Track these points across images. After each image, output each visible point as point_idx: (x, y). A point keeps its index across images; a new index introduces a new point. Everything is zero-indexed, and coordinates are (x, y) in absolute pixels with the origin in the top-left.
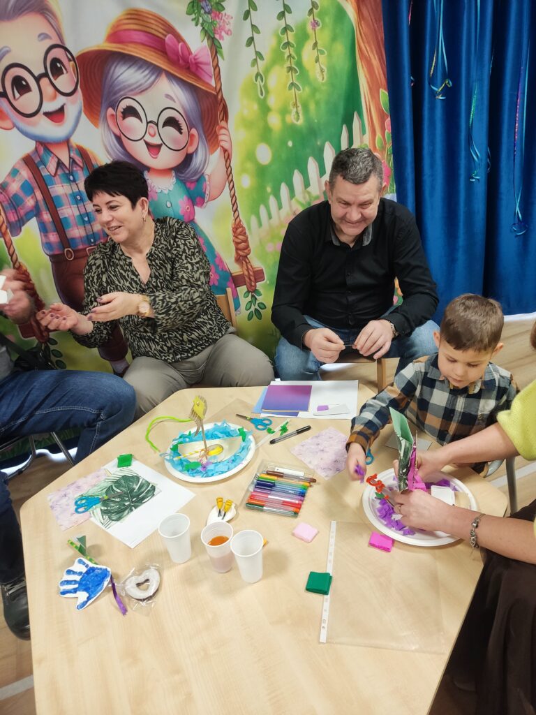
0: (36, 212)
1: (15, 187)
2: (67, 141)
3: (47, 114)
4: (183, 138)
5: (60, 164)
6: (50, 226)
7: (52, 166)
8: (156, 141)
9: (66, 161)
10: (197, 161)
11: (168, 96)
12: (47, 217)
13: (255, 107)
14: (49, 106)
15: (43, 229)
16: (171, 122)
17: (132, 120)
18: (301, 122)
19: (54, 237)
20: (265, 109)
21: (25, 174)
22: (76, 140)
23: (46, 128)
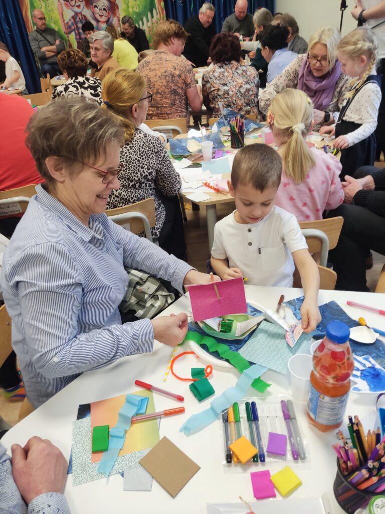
0: (74, 30)
1: (70, 23)
2: (81, 13)
3: (77, 6)
4: (107, 14)
5: (79, 18)
6: (77, 34)
7: (78, 19)
8: (101, 14)
9: (81, 18)
10: (111, 19)
11: (103, 3)
12: (77, 31)
13: (126, 6)
14: (77, 4)
15: (76, 34)
16: (104, 9)
17: (96, 9)
18: (137, 11)
19: (78, 37)
20: (128, 7)
21: (72, 20)
22: (83, 13)
23: (77, 10)
